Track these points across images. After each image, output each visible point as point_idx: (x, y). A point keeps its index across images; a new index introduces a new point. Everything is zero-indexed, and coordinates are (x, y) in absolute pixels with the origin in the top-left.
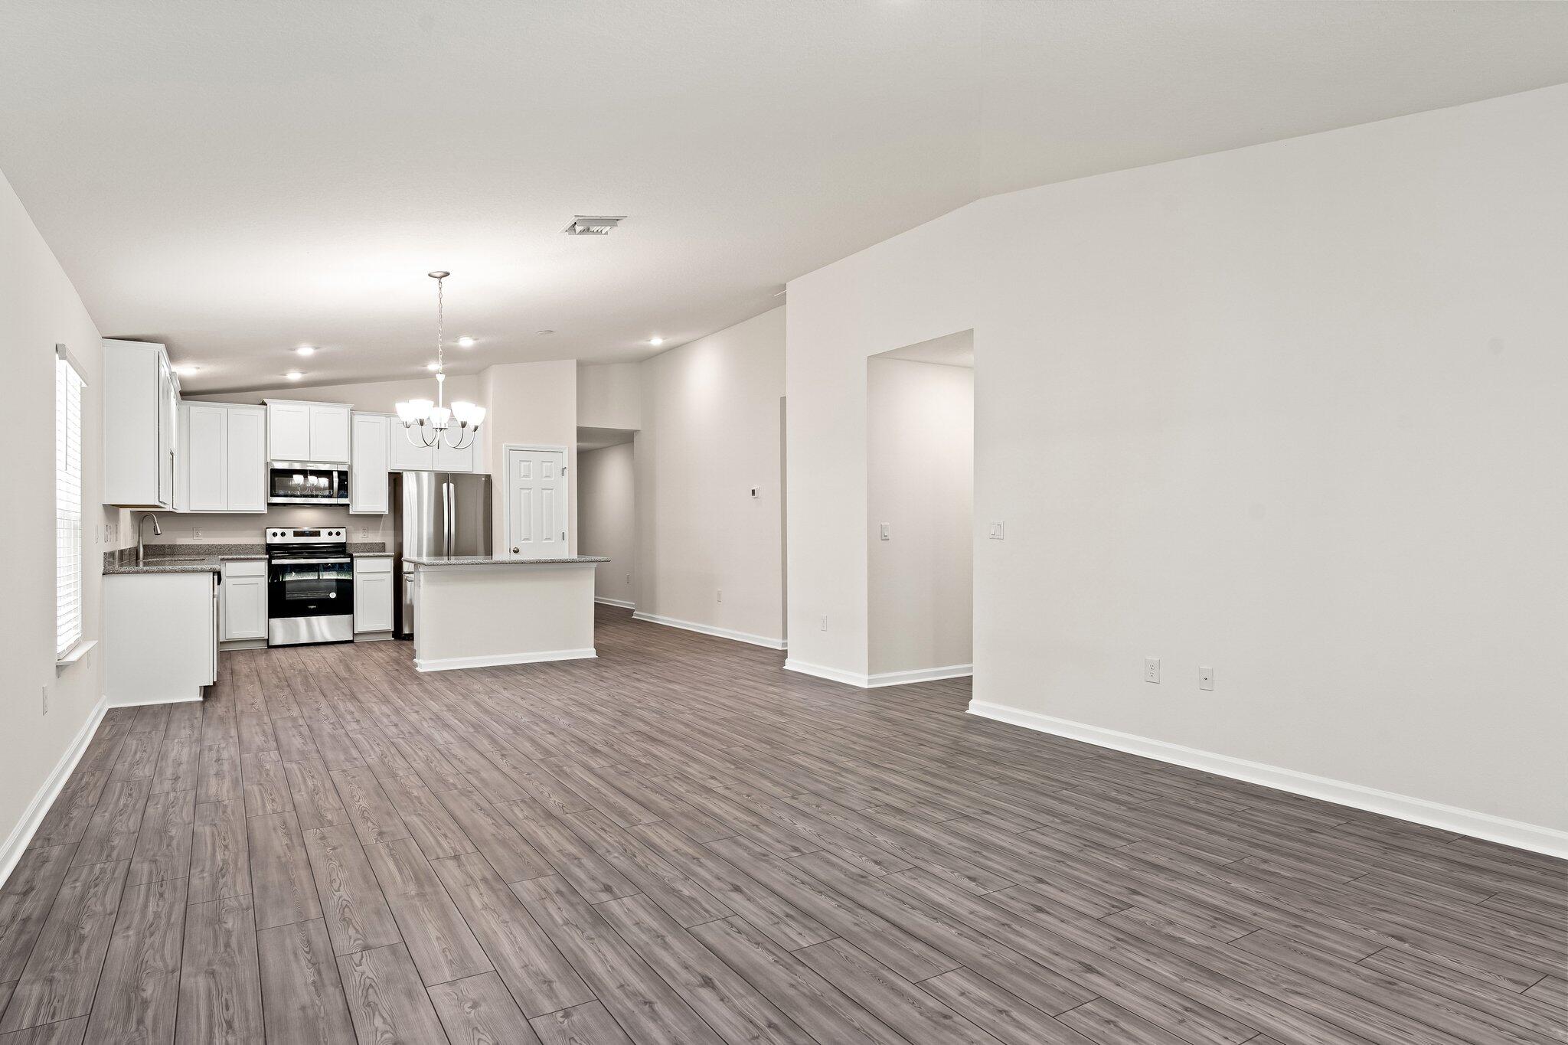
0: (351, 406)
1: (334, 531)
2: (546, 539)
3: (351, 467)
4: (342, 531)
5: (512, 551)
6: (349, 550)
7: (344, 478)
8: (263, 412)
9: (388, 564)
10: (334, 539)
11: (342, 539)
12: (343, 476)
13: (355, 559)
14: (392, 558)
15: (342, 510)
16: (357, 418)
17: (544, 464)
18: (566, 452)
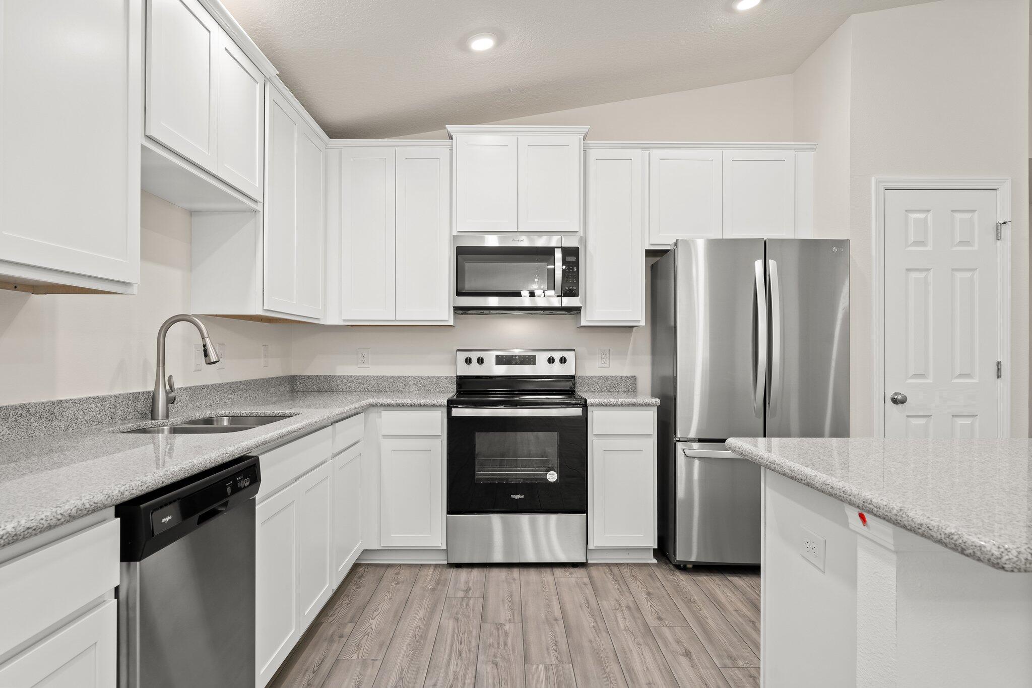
0: (585, 128)
1: (557, 356)
2: (961, 376)
3: (584, 240)
4: (569, 356)
5: (888, 400)
6: (582, 392)
7: (573, 259)
8: (447, 151)
9: (648, 420)
10: (557, 369)
11: (568, 370)
12: (572, 255)
13: (589, 409)
14: (655, 409)
15: (568, 318)
16: (593, 154)
17: (958, 216)
18: (1005, 190)
